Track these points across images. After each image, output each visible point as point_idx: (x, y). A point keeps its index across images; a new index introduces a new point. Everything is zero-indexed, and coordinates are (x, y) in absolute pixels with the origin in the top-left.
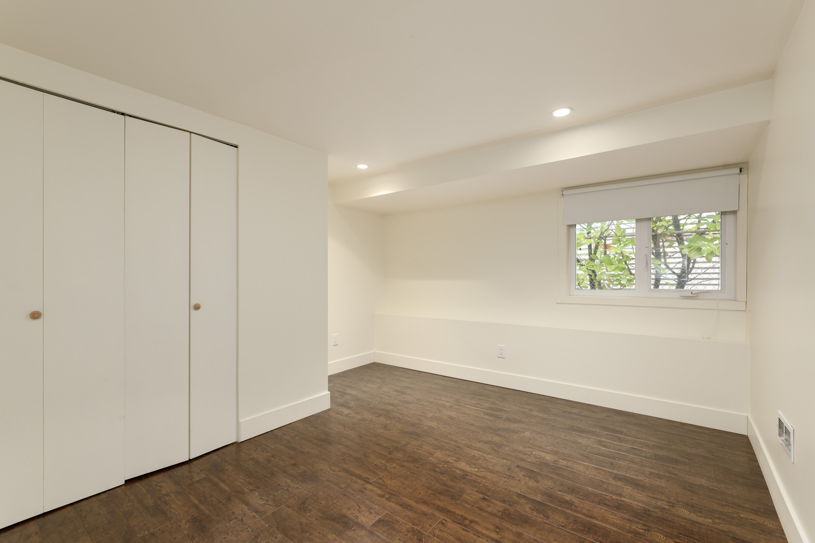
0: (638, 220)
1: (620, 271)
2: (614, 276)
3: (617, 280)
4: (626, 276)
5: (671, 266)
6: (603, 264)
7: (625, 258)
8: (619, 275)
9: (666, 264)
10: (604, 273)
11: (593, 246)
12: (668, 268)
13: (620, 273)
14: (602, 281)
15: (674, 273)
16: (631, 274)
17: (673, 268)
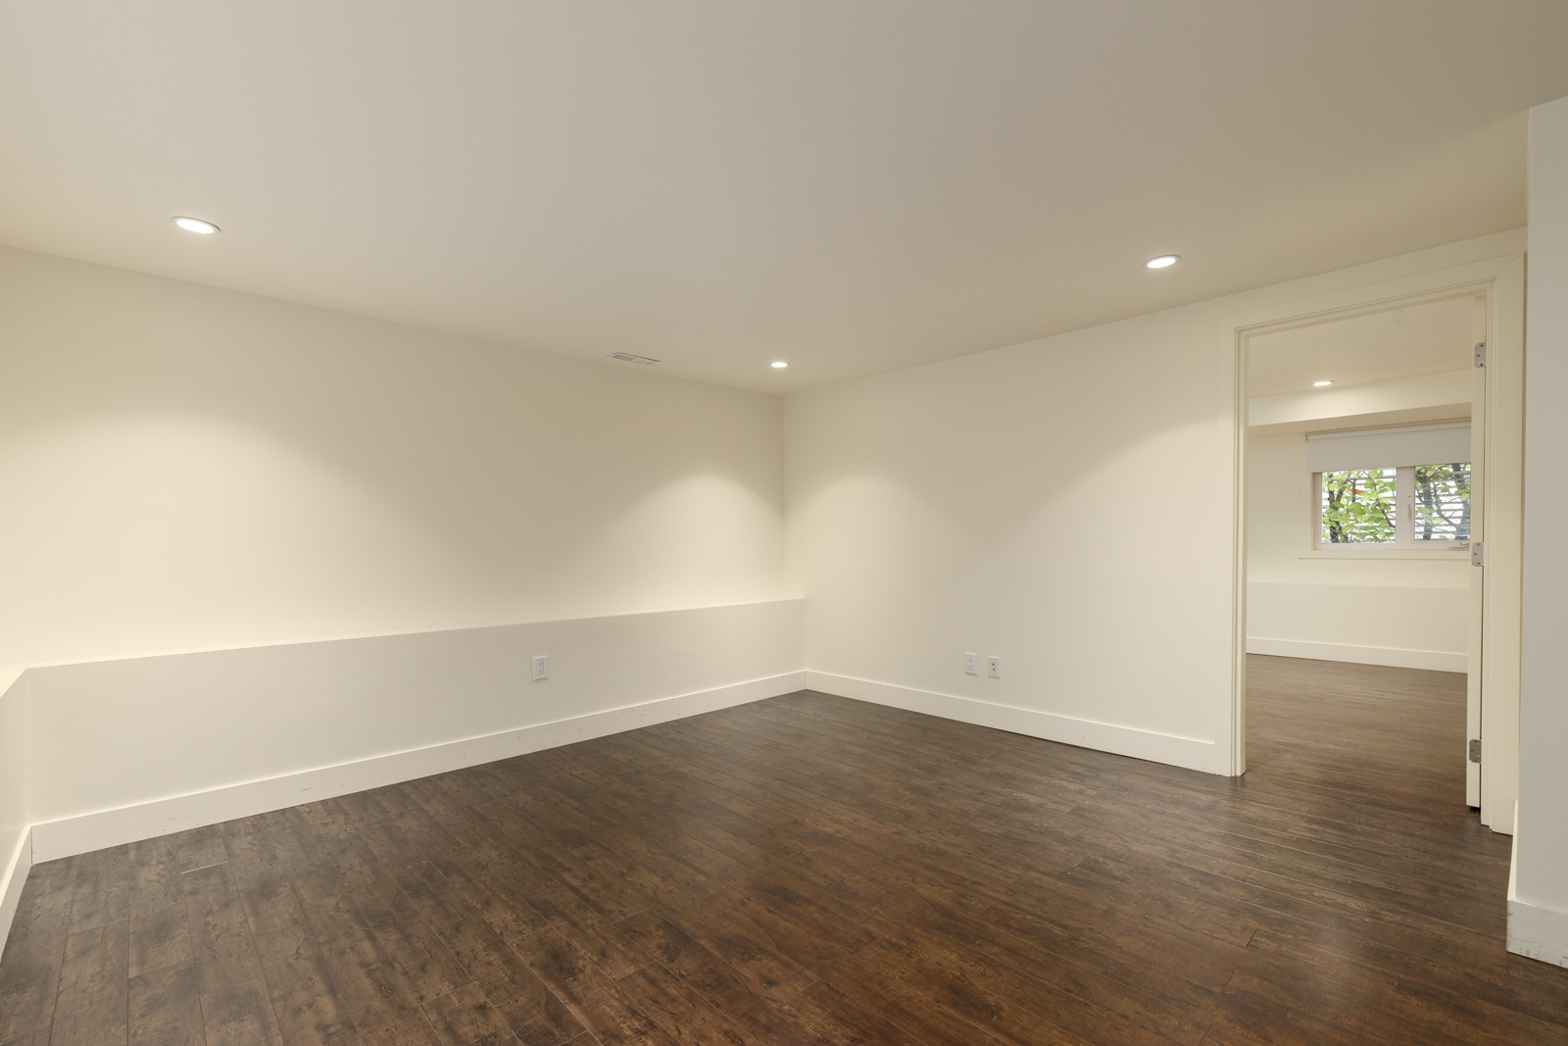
0: (1397, 468)
1: (1376, 522)
2: (1366, 528)
3: (1371, 533)
4: (1384, 528)
5: (1447, 514)
6: (1350, 513)
7: (1381, 507)
8: (1373, 527)
9: (1439, 511)
10: (1354, 525)
11: (1336, 493)
12: (1442, 517)
13: (1375, 524)
14: (1349, 536)
15: (1451, 524)
16: (1391, 525)
17: (1450, 517)
